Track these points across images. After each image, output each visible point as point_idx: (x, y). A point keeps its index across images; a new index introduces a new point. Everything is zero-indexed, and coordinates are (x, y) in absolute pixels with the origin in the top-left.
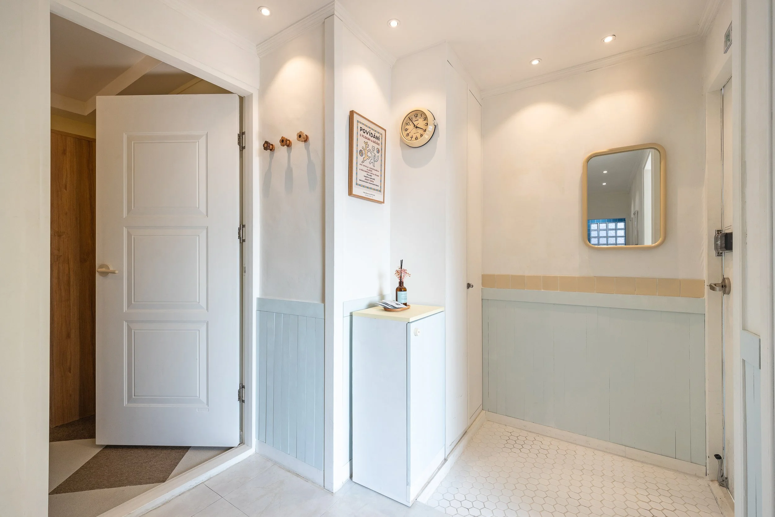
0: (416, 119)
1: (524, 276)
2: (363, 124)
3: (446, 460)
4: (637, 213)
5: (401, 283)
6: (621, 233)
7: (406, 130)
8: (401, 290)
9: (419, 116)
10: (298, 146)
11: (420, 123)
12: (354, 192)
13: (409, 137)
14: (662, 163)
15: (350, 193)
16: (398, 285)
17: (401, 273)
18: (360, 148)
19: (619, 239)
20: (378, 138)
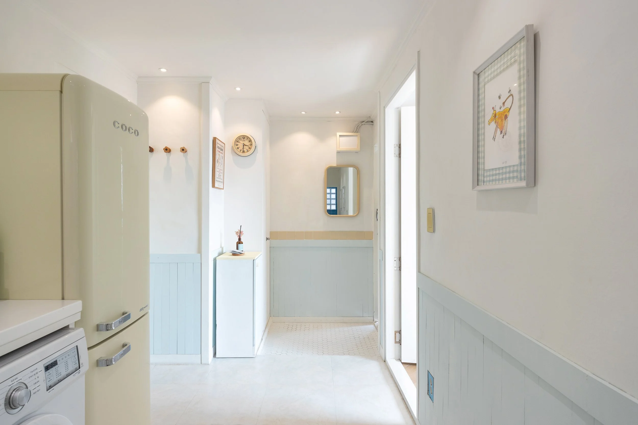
0: (244, 140)
1: (295, 232)
2: (219, 144)
3: (262, 339)
4: (344, 188)
5: (240, 239)
6: (334, 196)
7: (237, 145)
8: (240, 243)
9: (246, 138)
10: (176, 155)
11: (247, 143)
12: (216, 186)
13: (239, 150)
14: (358, 175)
15: (213, 186)
16: (237, 240)
17: (240, 234)
18: (217, 159)
19: (332, 200)
20: (222, 150)
